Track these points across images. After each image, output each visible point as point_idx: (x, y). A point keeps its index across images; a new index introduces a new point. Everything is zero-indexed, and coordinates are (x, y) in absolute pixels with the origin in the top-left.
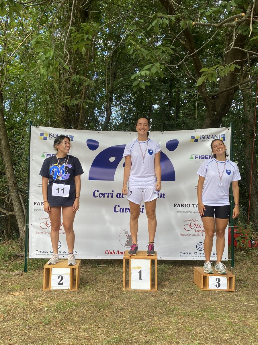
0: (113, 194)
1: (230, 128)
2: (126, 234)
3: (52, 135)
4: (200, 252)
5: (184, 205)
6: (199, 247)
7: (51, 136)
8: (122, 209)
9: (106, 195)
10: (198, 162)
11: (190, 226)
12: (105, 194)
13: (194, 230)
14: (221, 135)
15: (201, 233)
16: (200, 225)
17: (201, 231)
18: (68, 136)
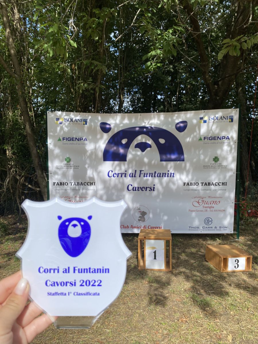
0: (126, 174)
1: (238, 110)
2: (139, 211)
3: (67, 119)
4: (207, 226)
5: (193, 184)
6: (207, 221)
7: (66, 121)
8: (135, 188)
9: (120, 175)
10: (206, 143)
11: (198, 202)
12: (118, 174)
13: (202, 207)
14: (230, 116)
15: (208, 209)
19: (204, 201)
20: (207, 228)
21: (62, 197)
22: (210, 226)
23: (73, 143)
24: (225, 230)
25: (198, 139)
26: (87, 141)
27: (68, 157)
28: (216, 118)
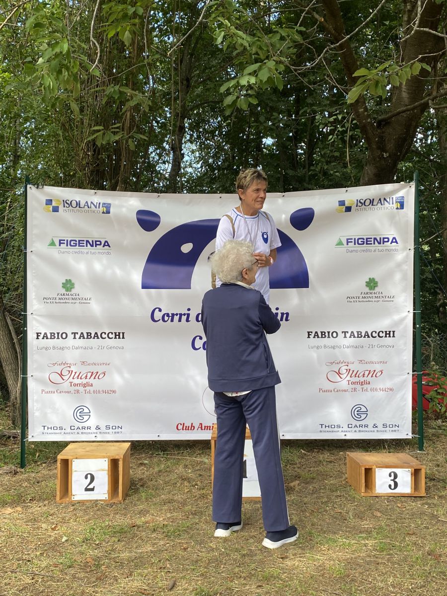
4: (358, 423)
6: (356, 413)
13: (345, 382)
16: (358, 371)
17: (358, 383)
18: (100, 203)
19: (350, 370)
20: (358, 426)
21: (54, 364)
22: (363, 423)
23: (81, 250)
24: (395, 431)
25: (336, 243)
26: (109, 247)
27: (70, 280)
28: (370, 203)
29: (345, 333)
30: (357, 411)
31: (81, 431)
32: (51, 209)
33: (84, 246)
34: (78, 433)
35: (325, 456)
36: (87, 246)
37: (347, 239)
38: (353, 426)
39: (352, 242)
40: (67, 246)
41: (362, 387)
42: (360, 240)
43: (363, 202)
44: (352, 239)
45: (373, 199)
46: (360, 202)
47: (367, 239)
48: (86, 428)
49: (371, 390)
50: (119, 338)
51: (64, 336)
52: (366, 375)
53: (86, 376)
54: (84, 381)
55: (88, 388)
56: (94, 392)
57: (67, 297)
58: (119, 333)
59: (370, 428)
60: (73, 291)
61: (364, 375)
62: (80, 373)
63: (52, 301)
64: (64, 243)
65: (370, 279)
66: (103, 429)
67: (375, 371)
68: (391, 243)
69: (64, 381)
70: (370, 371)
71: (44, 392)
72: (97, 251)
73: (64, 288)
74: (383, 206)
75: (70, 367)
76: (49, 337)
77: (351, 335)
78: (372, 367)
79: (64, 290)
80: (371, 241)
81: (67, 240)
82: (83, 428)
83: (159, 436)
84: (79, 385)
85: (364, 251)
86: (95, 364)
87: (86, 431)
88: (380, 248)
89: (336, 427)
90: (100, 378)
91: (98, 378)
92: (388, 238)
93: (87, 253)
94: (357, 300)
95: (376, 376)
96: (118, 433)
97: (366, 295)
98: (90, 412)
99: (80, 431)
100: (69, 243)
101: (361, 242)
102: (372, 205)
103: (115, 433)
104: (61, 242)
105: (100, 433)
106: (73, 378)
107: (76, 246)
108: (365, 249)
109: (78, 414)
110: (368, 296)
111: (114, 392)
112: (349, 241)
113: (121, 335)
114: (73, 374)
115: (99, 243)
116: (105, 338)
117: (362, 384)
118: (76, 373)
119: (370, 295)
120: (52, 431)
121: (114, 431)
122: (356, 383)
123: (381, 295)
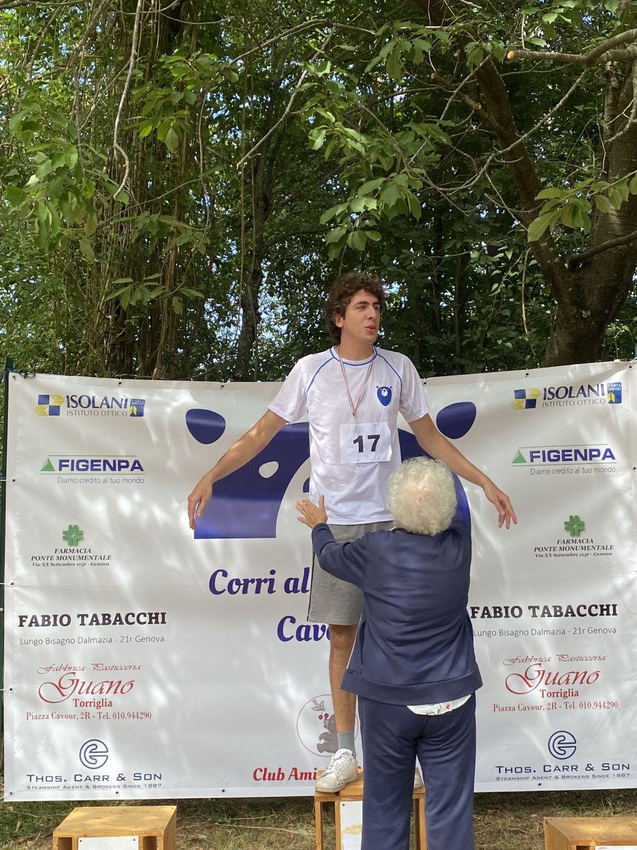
4: (561, 764)
6: (556, 745)
13: (537, 693)
16: (557, 674)
17: (559, 695)
18: (126, 400)
19: (544, 672)
20: (561, 769)
21: (48, 669)
22: (569, 762)
23: (95, 477)
24: (623, 775)
25: (512, 460)
26: (142, 470)
27: (76, 526)
28: (566, 393)
29: (534, 608)
30: (559, 743)
31: (93, 783)
32: (47, 410)
33: (100, 470)
34: (87, 787)
35: (506, 821)
36: (104, 469)
37: (532, 453)
38: (553, 769)
39: (539, 457)
40: (72, 469)
41: (566, 700)
42: (552, 454)
43: (554, 391)
44: (539, 452)
45: (571, 388)
46: (550, 392)
47: (563, 451)
48: (101, 779)
49: (581, 705)
50: (157, 622)
51: (65, 620)
52: (571, 680)
53: (102, 689)
54: (98, 697)
55: (104, 710)
56: (114, 716)
57: (71, 554)
58: (157, 614)
59: (582, 771)
60: (81, 545)
61: (568, 679)
62: (91, 683)
63: (45, 561)
64: (67, 466)
65: (571, 517)
66: (130, 779)
67: (586, 673)
68: (603, 459)
69: (65, 697)
70: (578, 673)
71: (30, 718)
72: (121, 477)
73: (67, 540)
74: (588, 398)
75: (74, 673)
76: (40, 622)
77: (544, 613)
78: (581, 667)
79: (67, 543)
80: (571, 455)
81: (73, 461)
82: (97, 778)
83: (223, 791)
84: (88, 704)
85: (559, 471)
86: (116, 668)
87: (101, 783)
88: (587, 467)
89: (524, 770)
90: (124, 691)
91: (122, 692)
92: (598, 451)
93: (105, 481)
94: (552, 553)
95: (588, 682)
96: (155, 786)
97: (565, 545)
98: (107, 751)
99: (91, 784)
100: (75, 466)
101: (555, 456)
102: (570, 397)
103: (150, 786)
104: (63, 463)
105: (125, 786)
106: (79, 693)
107: (86, 469)
108: (561, 467)
109: (88, 754)
110: (568, 545)
111: (147, 715)
112: (534, 455)
113: (160, 617)
114: (80, 685)
115: (124, 464)
116: (133, 623)
117: (565, 695)
118: (84, 683)
119: (574, 545)
120: (45, 784)
121: (148, 782)
122: (555, 695)
123: (591, 544)
